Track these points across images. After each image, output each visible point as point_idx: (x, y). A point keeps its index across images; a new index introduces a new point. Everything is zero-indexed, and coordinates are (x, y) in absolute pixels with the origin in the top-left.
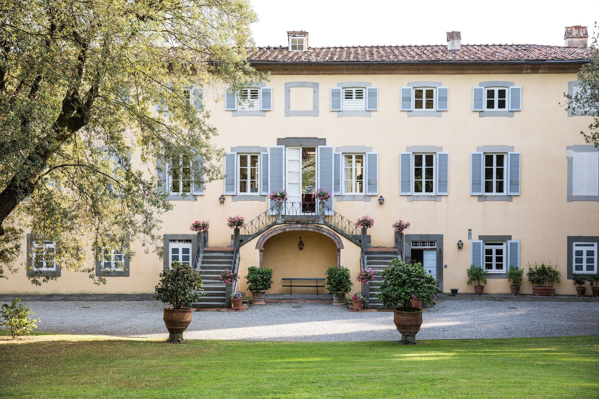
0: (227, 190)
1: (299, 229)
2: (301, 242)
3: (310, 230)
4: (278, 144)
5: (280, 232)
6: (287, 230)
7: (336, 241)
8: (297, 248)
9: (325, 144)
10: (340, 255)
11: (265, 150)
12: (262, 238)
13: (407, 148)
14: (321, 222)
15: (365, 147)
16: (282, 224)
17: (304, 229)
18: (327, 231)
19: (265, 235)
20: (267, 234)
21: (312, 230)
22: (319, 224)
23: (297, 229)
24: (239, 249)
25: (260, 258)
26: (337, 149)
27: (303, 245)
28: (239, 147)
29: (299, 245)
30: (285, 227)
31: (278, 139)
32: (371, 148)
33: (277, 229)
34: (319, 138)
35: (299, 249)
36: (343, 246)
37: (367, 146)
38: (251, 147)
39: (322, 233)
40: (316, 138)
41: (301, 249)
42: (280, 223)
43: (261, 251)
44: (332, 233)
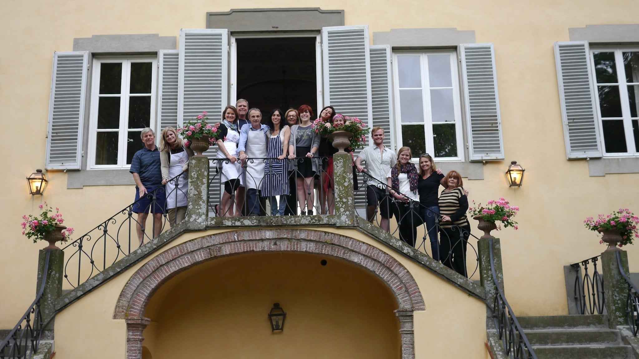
0: (55, 156)
1: (266, 246)
2: (277, 306)
3: (304, 247)
4: (209, 26)
5: (200, 256)
6: (227, 250)
7: (394, 285)
8: (265, 328)
9: (342, 23)
10: (412, 333)
11: (173, 43)
12: (137, 281)
13: (573, 32)
14: (344, 218)
15: (454, 30)
16: (207, 228)
17: (284, 246)
18: (364, 248)
19: (150, 269)
20: (154, 264)
21: (311, 247)
22: (333, 226)
23: (259, 247)
24: (53, 319)
25: (129, 351)
26: (376, 37)
27: (284, 315)
28: (97, 38)
29: (270, 316)
30: (217, 240)
31: (210, 15)
32: (473, 33)
33: (190, 247)
34: (324, 8)
35: (269, 330)
36: (422, 302)
37: (459, 29)
38: (131, 37)
39: (347, 256)
40: (316, 10)
41: (277, 328)
42: (204, 224)
43: (130, 326)
44: (382, 258)
